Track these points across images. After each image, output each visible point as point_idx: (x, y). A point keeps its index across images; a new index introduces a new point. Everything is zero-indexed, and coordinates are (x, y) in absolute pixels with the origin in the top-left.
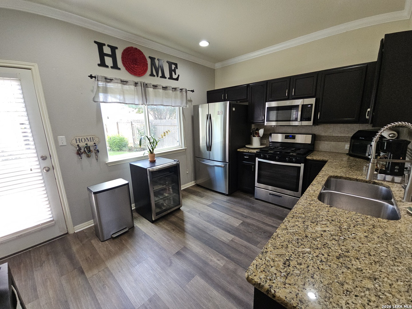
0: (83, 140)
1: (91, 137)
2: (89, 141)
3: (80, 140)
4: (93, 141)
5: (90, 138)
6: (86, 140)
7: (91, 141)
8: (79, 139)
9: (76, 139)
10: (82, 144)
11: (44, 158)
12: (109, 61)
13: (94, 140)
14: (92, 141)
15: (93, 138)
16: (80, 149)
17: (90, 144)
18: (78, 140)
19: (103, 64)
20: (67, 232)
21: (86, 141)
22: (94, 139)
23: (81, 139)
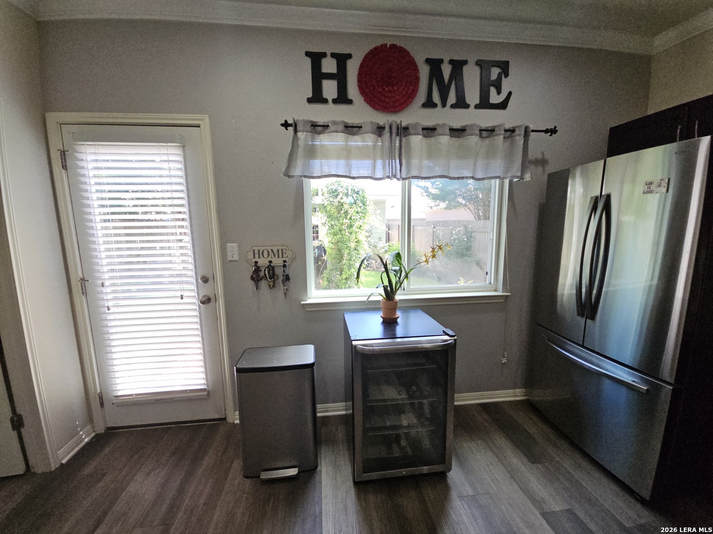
0: (266, 254)
1: (280, 248)
2: (275, 256)
3: (261, 254)
4: (283, 257)
5: (278, 250)
6: (270, 253)
7: (278, 257)
8: (259, 250)
9: (254, 251)
10: (263, 262)
11: (205, 280)
12: (330, 89)
13: (285, 256)
14: (280, 256)
15: (282, 250)
16: (257, 270)
17: (277, 262)
18: (256, 252)
19: (317, 98)
20: (224, 417)
21: (270, 257)
22: (284, 252)
23: (263, 251)
